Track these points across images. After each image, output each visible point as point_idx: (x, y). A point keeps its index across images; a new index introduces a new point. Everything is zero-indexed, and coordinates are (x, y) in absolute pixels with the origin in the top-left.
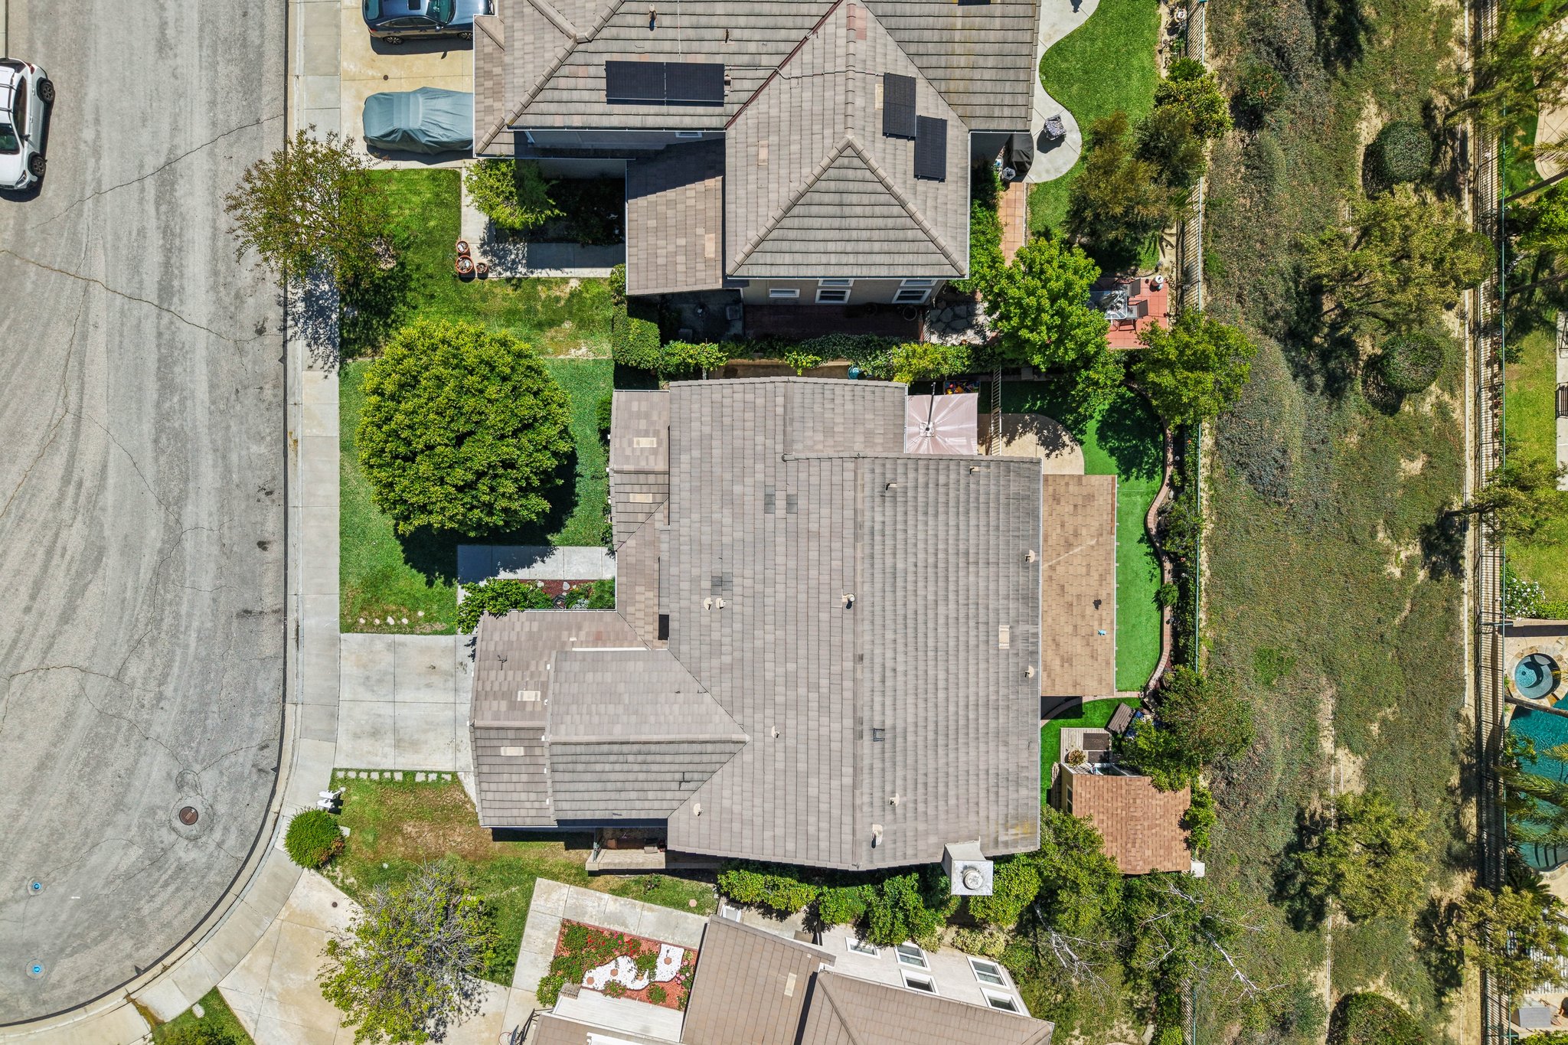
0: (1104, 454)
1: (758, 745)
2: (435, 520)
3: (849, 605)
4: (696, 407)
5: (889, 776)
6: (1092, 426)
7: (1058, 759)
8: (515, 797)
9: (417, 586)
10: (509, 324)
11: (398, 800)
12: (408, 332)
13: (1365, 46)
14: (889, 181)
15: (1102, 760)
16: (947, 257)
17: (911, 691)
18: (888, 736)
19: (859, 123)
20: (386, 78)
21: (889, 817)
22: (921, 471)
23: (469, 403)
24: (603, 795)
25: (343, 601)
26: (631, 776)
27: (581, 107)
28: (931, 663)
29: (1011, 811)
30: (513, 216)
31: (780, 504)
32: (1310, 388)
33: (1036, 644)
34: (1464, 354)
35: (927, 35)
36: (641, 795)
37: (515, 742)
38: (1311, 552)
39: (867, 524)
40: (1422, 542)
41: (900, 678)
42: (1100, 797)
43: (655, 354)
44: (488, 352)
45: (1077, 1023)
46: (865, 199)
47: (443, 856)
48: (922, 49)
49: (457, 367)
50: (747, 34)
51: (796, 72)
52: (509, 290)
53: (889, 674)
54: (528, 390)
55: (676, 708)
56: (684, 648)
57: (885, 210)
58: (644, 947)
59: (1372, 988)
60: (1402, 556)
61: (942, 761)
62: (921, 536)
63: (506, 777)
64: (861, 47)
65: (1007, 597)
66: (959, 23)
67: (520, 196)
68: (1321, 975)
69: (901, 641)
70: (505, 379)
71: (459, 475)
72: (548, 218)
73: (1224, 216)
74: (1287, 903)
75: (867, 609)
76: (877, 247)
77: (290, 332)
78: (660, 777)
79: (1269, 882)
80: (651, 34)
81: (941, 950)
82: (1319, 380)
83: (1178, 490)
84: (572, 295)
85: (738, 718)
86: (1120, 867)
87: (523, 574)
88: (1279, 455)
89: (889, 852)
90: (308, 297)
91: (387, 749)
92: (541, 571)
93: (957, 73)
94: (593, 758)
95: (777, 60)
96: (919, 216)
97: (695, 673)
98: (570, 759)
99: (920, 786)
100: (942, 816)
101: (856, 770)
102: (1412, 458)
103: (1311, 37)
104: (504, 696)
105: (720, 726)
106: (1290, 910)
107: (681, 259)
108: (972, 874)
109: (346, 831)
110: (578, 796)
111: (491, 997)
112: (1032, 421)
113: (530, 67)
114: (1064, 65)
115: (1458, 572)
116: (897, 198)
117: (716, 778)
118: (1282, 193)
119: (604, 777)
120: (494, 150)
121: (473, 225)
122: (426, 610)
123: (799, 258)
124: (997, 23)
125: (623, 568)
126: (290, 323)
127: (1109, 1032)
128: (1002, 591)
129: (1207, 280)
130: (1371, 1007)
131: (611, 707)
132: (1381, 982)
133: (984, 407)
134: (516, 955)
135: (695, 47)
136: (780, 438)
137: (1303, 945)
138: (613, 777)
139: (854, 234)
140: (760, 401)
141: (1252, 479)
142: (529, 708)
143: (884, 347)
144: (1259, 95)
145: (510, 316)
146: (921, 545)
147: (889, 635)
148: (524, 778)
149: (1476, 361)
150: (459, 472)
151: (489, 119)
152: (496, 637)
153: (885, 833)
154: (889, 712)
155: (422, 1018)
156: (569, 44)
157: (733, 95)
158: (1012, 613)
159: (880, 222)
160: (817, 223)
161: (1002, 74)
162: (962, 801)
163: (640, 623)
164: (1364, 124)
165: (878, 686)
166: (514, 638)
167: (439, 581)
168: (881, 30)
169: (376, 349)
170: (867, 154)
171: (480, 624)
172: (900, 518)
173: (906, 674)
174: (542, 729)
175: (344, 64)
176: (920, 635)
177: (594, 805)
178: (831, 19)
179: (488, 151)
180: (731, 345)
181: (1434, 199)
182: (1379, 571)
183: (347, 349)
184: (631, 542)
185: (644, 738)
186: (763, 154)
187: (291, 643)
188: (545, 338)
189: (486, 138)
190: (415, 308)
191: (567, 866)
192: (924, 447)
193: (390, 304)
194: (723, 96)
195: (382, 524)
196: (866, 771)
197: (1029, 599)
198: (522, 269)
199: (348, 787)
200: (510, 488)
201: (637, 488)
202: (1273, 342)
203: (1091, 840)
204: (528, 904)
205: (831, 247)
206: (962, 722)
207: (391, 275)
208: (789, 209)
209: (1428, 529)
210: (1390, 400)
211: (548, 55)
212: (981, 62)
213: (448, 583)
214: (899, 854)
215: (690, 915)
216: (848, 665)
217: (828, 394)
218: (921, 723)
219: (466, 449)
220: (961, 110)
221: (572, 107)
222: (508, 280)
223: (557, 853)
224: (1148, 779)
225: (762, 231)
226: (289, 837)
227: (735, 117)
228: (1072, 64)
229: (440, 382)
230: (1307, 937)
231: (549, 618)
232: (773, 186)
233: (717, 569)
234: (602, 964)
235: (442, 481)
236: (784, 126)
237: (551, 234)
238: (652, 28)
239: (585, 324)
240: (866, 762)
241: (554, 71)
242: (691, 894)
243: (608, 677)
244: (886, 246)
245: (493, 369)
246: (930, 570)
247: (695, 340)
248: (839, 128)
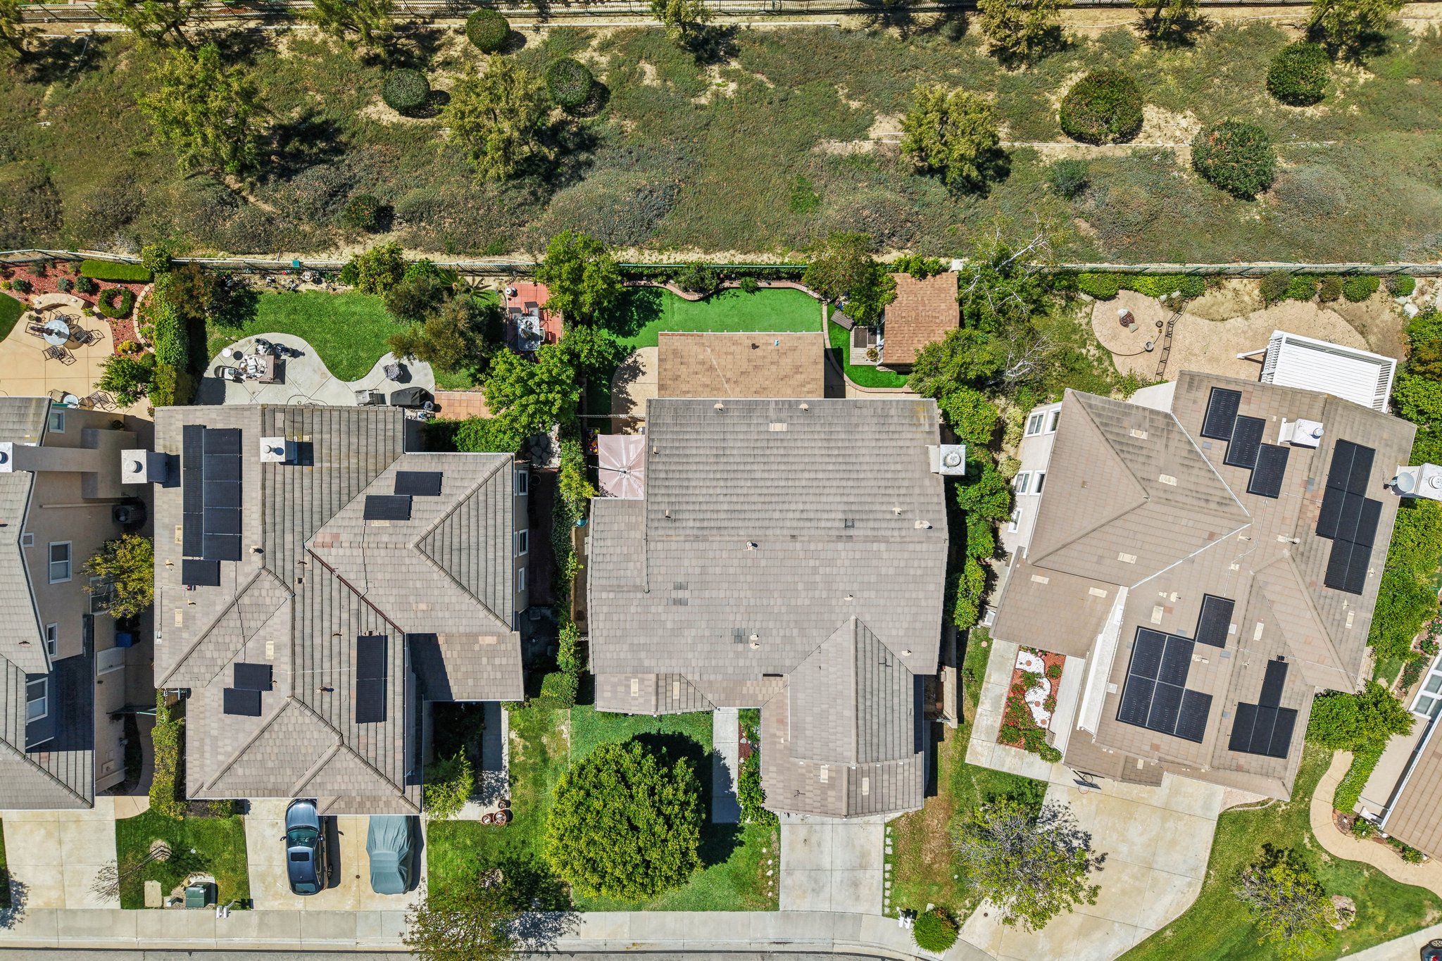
0: (643, 331)
1: (858, 609)
2: (693, 845)
3: (755, 545)
4: (609, 655)
5: (880, 516)
6: (621, 341)
7: (874, 367)
8: (900, 783)
9: (743, 853)
10: (544, 784)
11: (906, 868)
12: (554, 866)
13: (323, 118)
14: (443, 515)
15: (875, 333)
16: (498, 470)
17: (818, 499)
18: (850, 516)
19: (401, 539)
20: (358, 877)
21: (910, 516)
22: (656, 491)
23: (607, 821)
24: (897, 722)
25: (755, 909)
26: (882, 702)
27: (389, 740)
28: (797, 483)
29: (907, 421)
30: (465, 783)
31: (681, 594)
32: (589, 164)
33: (783, 402)
34: (561, 28)
35: (335, 488)
36: (896, 694)
37: (858, 784)
38: (717, 163)
39: (696, 532)
40: (709, 64)
41: (808, 507)
42: (900, 343)
43: (567, 676)
44: (569, 808)
45: (1077, 351)
46: (456, 532)
47: (949, 834)
48: (345, 491)
49: (579, 830)
50: (335, 620)
51: (363, 583)
52: (519, 784)
53: (805, 516)
54: (596, 776)
55: (831, 670)
56: (788, 663)
57: (464, 517)
58: (1018, 681)
59: (1058, 106)
60: (719, 81)
61: (869, 475)
62: (704, 491)
63: (885, 791)
64: (344, 537)
65: (749, 425)
66: (326, 465)
67: (451, 780)
68: (1045, 151)
69: (780, 507)
70: (588, 794)
71: (660, 829)
72: (466, 758)
73: (459, 240)
74: (989, 183)
75: (758, 532)
76: (491, 522)
77: (551, 949)
78: (882, 681)
79: (971, 199)
80: (336, 691)
81: (1018, 458)
82: (583, 157)
83: (669, 277)
84: (522, 736)
85: (839, 624)
86: (953, 327)
87: (734, 774)
88: (641, 195)
89: (936, 516)
90: (525, 935)
91: (868, 876)
92: (732, 760)
93: (362, 464)
94: (868, 731)
95: (354, 597)
96: (468, 492)
97: (807, 654)
98: (869, 748)
99: (888, 492)
100: (909, 475)
101: (876, 539)
102: (643, 73)
103: (321, 169)
104: (824, 793)
105: (844, 638)
106: (993, 179)
107: (497, 661)
108: (949, 461)
109: (930, 906)
110: (896, 742)
111: (1056, 797)
112: (617, 386)
113: (360, 778)
114: (345, 363)
115: (733, 30)
116: (455, 509)
117: (883, 640)
118: (443, 193)
119: (882, 722)
120: (417, 800)
121: (472, 812)
122: (762, 846)
123: (499, 579)
124: (326, 436)
125: (728, 702)
126: (543, 949)
127: (1084, 327)
128: (745, 429)
129: (508, 252)
130: (1069, 115)
131: (831, 718)
132: (1053, 98)
133: (608, 428)
134: (1024, 778)
135: (345, 658)
136: (632, 595)
137: (1021, 167)
138: (882, 716)
139: (482, 539)
140: (605, 609)
141: (660, 216)
142: (834, 774)
143: (562, 504)
144: (367, 213)
145: (538, 783)
146: (711, 491)
147: (777, 515)
148: (886, 777)
149: (566, 15)
150: (657, 829)
151: (394, 804)
152: (780, 798)
153: (922, 519)
154: (833, 516)
155: (1071, 850)
156: (344, 750)
157: (379, 629)
158: (761, 421)
159: (473, 520)
160: (473, 567)
161: (363, 431)
162: (899, 459)
163: (770, 690)
164: (383, 116)
165: (814, 524)
166: (781, 785)
167: (740, 837)
168: (332, 522)
169: (564, 884)
170: (424, 533)
171: (771, 810)
172: (691, 507)
173: (804, 503)
174: (849, 769)
175: (348, 908)
176: (777, 491)
177: (904, 730)
178: (324, 559)
179: (418, 804)
180: (561, 620)
181: (439, 54)
182: (731, 101)
183: (563, 906)
184: (710, 697)
185: (853, 694)
186: (423, 606)
187: (786, 948)
188: (555, 757)
189: (408, 806)
190: (532, 855)
191: (956, 739)
192: (637, 474)
193: (530, 873)
194: (380, 637)
195: (698, 878)
196: (875, 533)
197: (749, 408)
198: (503, 775)
199: (896, 905)
200: (669, 791)
201: (669, 694)
202: (555, 198)
203: (933, 351)
204: (985, 769)
205: (491, 556)
206: (840, 460)
207: (507, 874)
208: (463, 588)
209: (699, 60)
210: (599, 94)
211: (352, 765)
212: (354, 447)
213: (741, 830)
214: (937, 508)
215: (993, 646)
216: (798, 545)
217: (600, 559)
218: (841, 491)
219: (641, 824)
220: (389, 460)
221: (389, 746)
222: (510, 785)
223: (946, 748)
224: (887, 307)
225: (480, 607)
226: (933, 950)
227: (395, 627)
228: (344, 357)
229: (591, 842)
230: (1016, 164)
231: (767, 758)
232: (447, 600)
233: (729, 638)
234: (1030, 714)
235: (665, 841)
236: (403, 592)
237: (475, 752)
238: (331, 690)
239: (544, 727)
240: (869, 533)
241: (363, 761)
242: (977, 644)
243: (809, 719)
244: (490, 515)
245: (581, 803)
246: (729, 484)
247: (557, 645)
248: (404, 553)
